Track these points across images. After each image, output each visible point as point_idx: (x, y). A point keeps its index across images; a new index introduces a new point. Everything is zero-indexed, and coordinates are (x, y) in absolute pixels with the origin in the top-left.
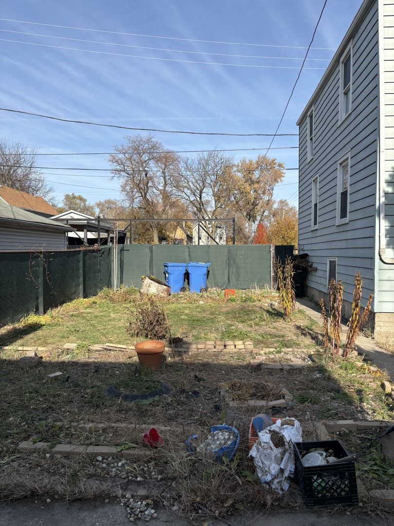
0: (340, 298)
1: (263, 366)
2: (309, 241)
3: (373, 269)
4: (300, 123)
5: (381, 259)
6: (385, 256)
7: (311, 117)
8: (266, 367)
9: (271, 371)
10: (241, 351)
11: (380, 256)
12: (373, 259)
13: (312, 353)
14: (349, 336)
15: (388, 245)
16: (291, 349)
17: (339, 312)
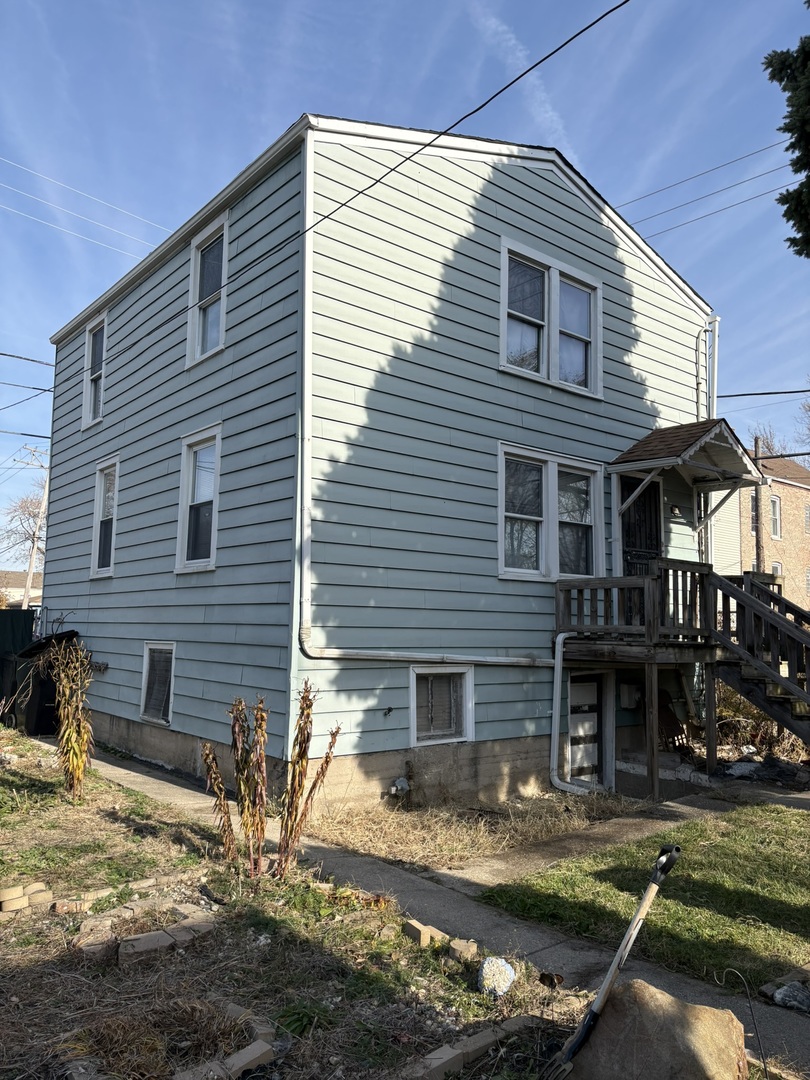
0: (262, 739)
2: (82, 603)
3: (286, 670)
4: (61, 341)
5: (302, 650)
6: (310, 644)
7: (97, 334)
8: (131, 951)
9: (148, 962)
10: (18, 916)
11: (301, 642)
12: (287, 648)
13: (204, 880)
14: (287, 824)
15: (315, 620)
16: (151, 881)
17: (262, 772)
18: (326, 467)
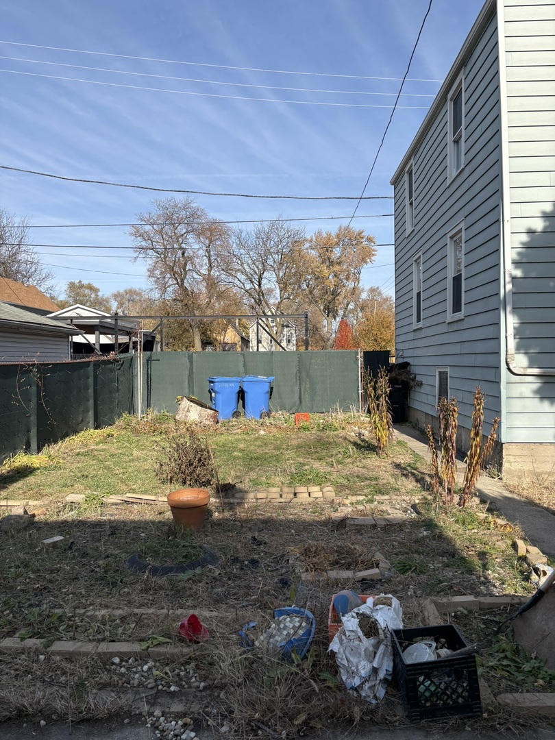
0: (454, 423)
1: (348, 522)
2: (411, 345)
3: (498, 383)
4: (396, 182)
5: (509, 369)
6: (514, 365)
7: (410, 173)
8: (352, 523)
9: (360, 529)
10: (317, 500)
11: (507, 364)
12: (498, 368)
13: (417, 501)
14: (468, 476)
15: (518, 348)
16: (387, 497)
17: (452, 443)
18: (524, 238)
